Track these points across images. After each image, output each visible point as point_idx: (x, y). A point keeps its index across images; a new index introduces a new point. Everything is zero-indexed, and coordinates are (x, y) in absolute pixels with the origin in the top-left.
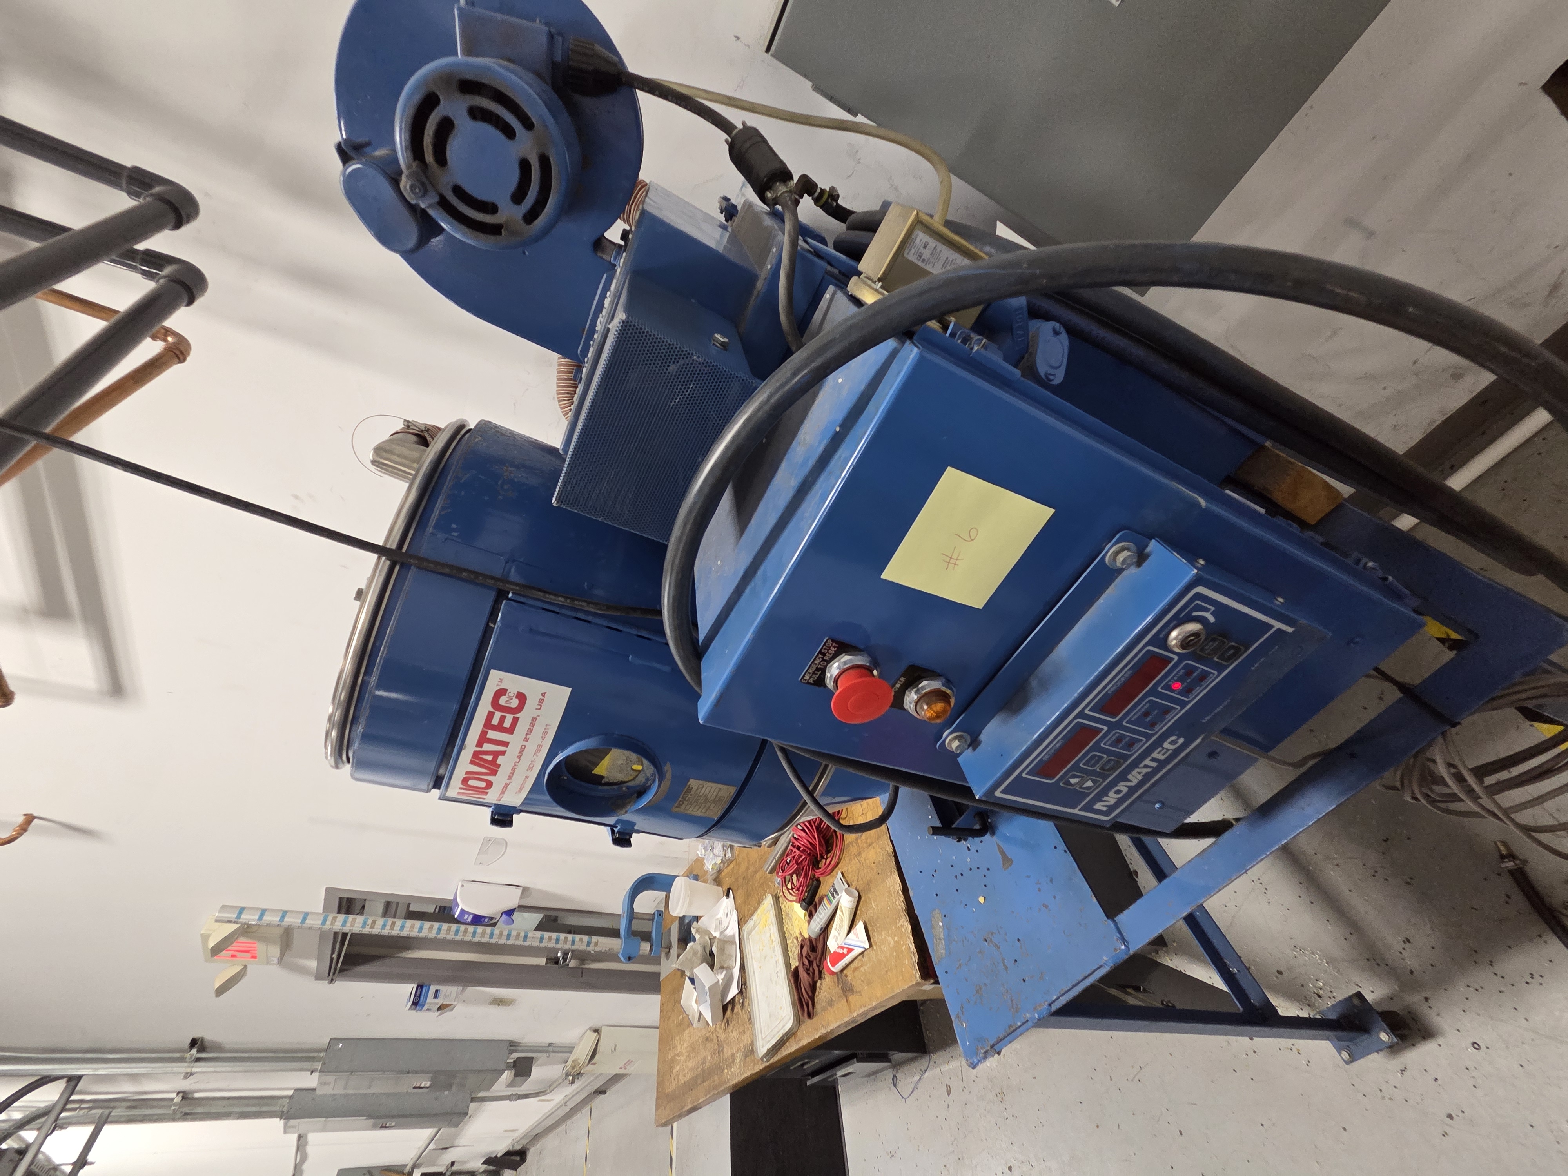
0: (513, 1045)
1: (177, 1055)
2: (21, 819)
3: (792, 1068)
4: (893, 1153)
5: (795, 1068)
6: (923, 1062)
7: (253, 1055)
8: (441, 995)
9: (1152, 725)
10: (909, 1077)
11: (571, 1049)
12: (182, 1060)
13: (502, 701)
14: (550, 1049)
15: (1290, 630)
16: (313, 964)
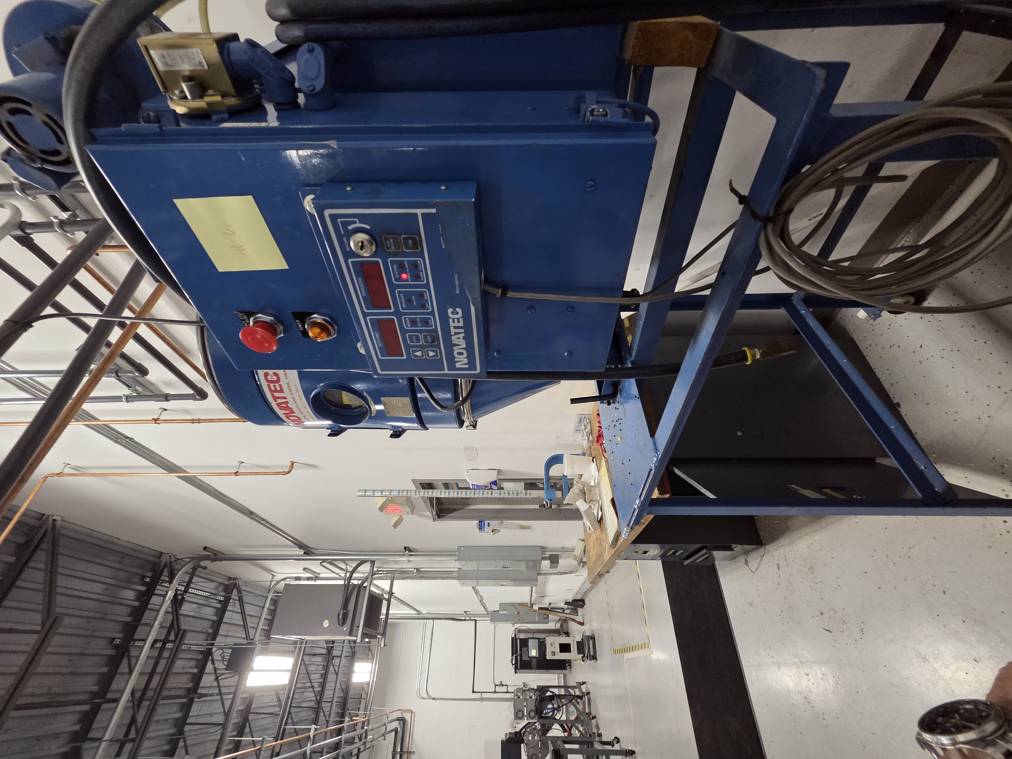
0: (543, 549)
1: (402, 553)
2: (290, 464)
3: (668, 555)
4: (751, 604)
5: (670, 555)
6: (761, 551)
7: (430, 553)
8: (491, 525)
9: (423, 306)
10: (754, 558)
11: (573, 550)
12: (404, 555)
13: (269, 378)
14: (564, 550)
15: (434, 211)
16: (429, 514)
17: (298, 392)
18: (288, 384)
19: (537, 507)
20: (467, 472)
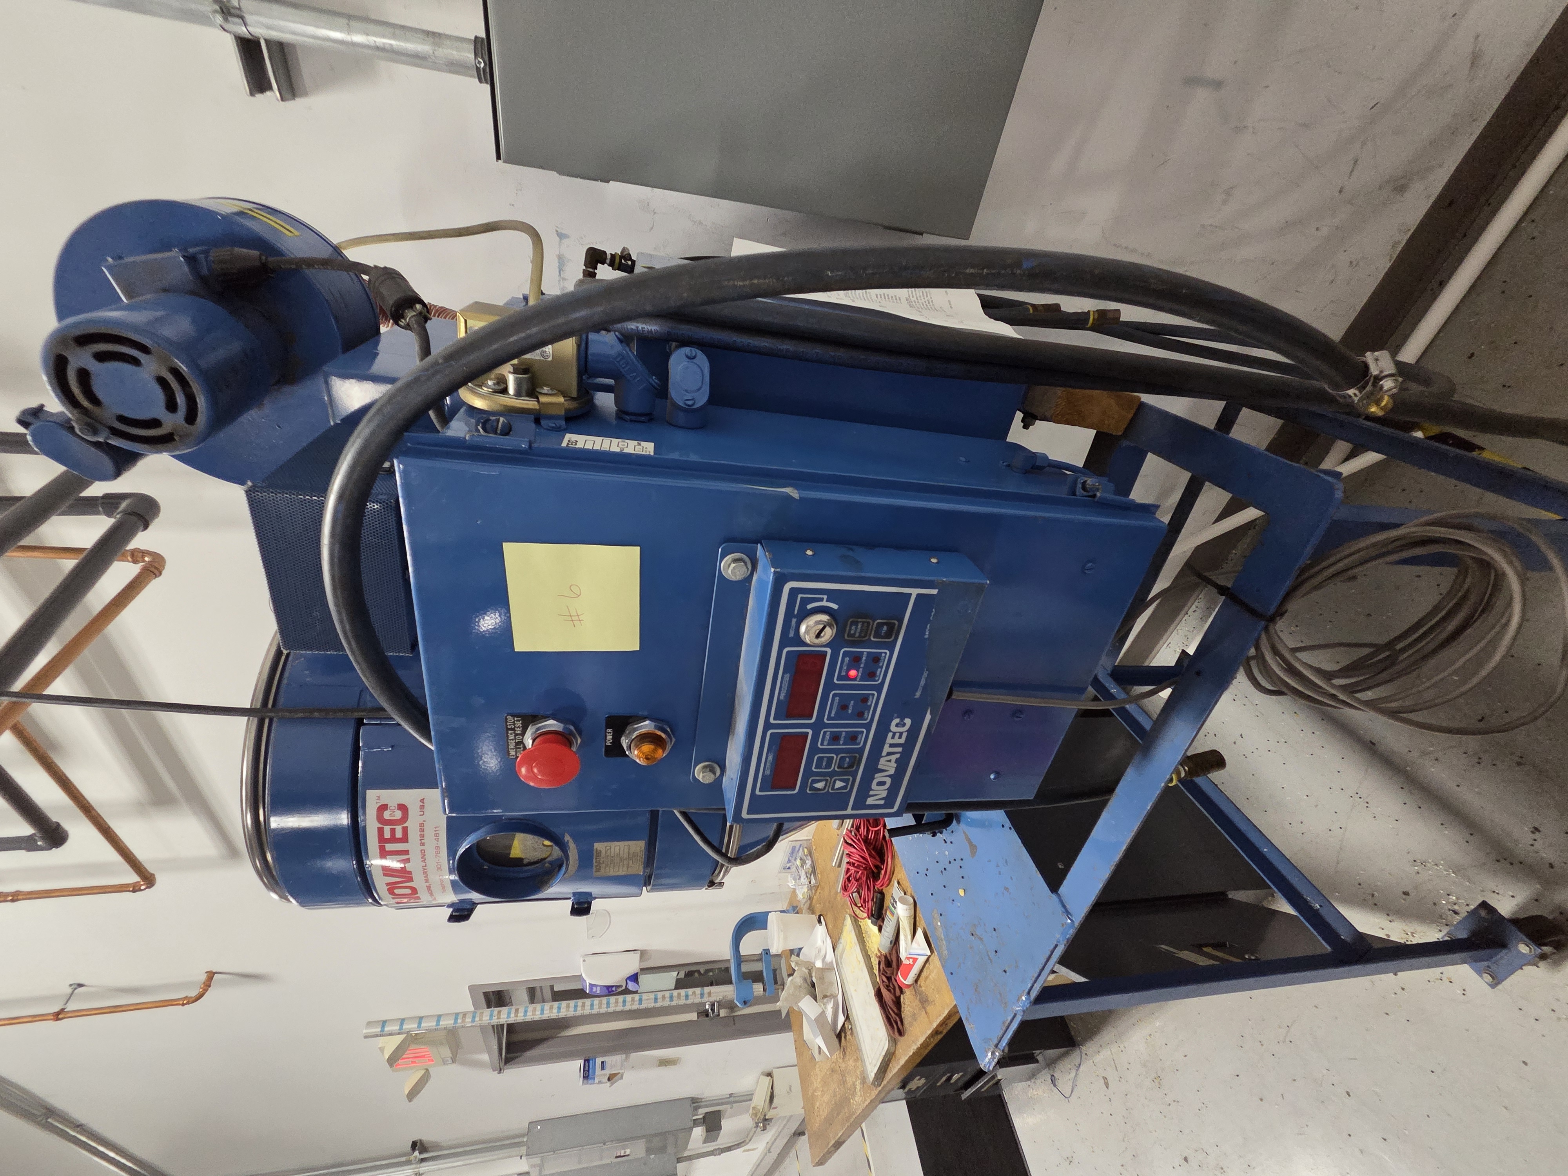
0: (695, 1102)
1: (404, 1159)
2: (204, 977)
3: (938, 1084)
4: (1071, 1159)
5: (942, 1084)
7: (468, 1149)
8: (607, 1065)
9: (860, 715)
11: (748, 1098)
12: (409, 1162)
13: (387, 815)
14: (733, 1099)
15: (935, 592)
16: (485, 1057)
17: (437, 840)
18: (422, 825)
19: (694, 1016)
20: (584, 961)
